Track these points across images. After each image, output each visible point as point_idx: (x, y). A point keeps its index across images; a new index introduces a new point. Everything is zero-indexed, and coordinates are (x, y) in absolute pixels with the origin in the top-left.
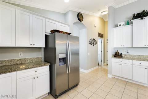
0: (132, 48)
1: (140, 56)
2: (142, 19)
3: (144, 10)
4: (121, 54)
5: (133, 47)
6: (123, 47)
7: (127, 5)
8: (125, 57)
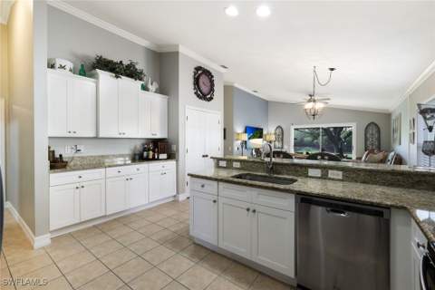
0: (96, 138)
1: (102, 156)
2: (117, 77)
3: (121, 62)
4: (61, 156)
5: (101, 136)
6: (75, 135)
7: (76, 18)
8: (72, 163)
